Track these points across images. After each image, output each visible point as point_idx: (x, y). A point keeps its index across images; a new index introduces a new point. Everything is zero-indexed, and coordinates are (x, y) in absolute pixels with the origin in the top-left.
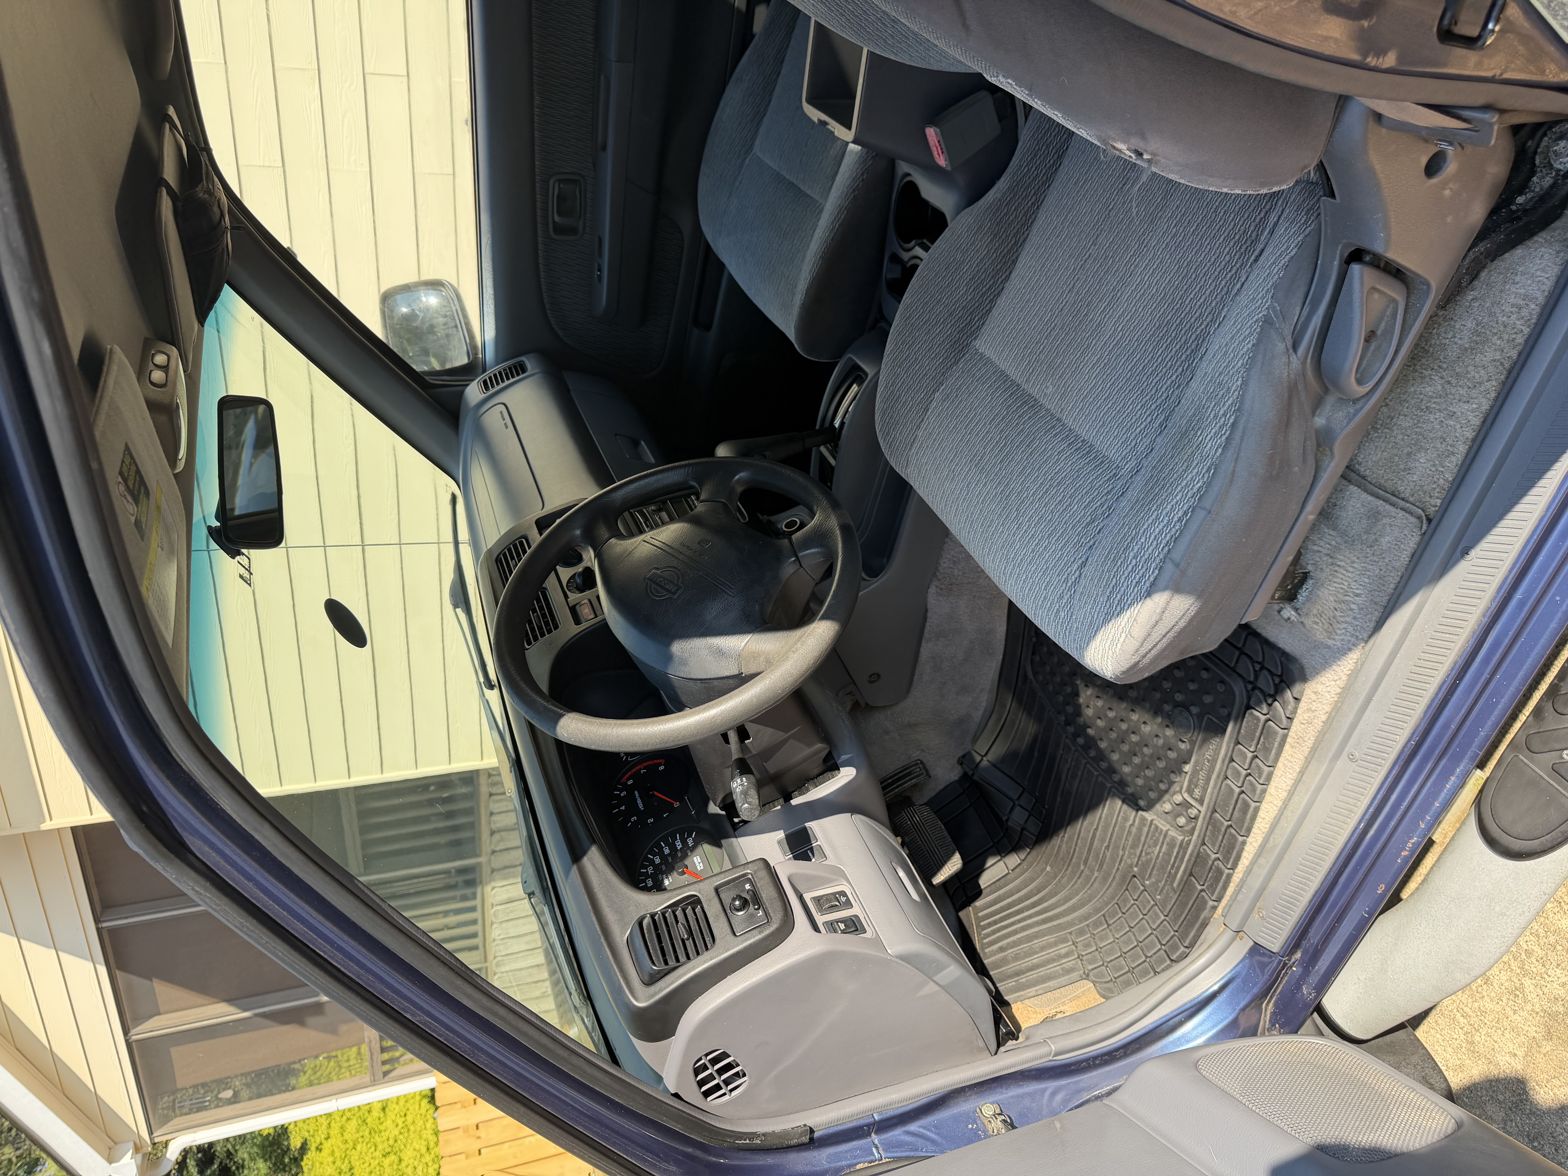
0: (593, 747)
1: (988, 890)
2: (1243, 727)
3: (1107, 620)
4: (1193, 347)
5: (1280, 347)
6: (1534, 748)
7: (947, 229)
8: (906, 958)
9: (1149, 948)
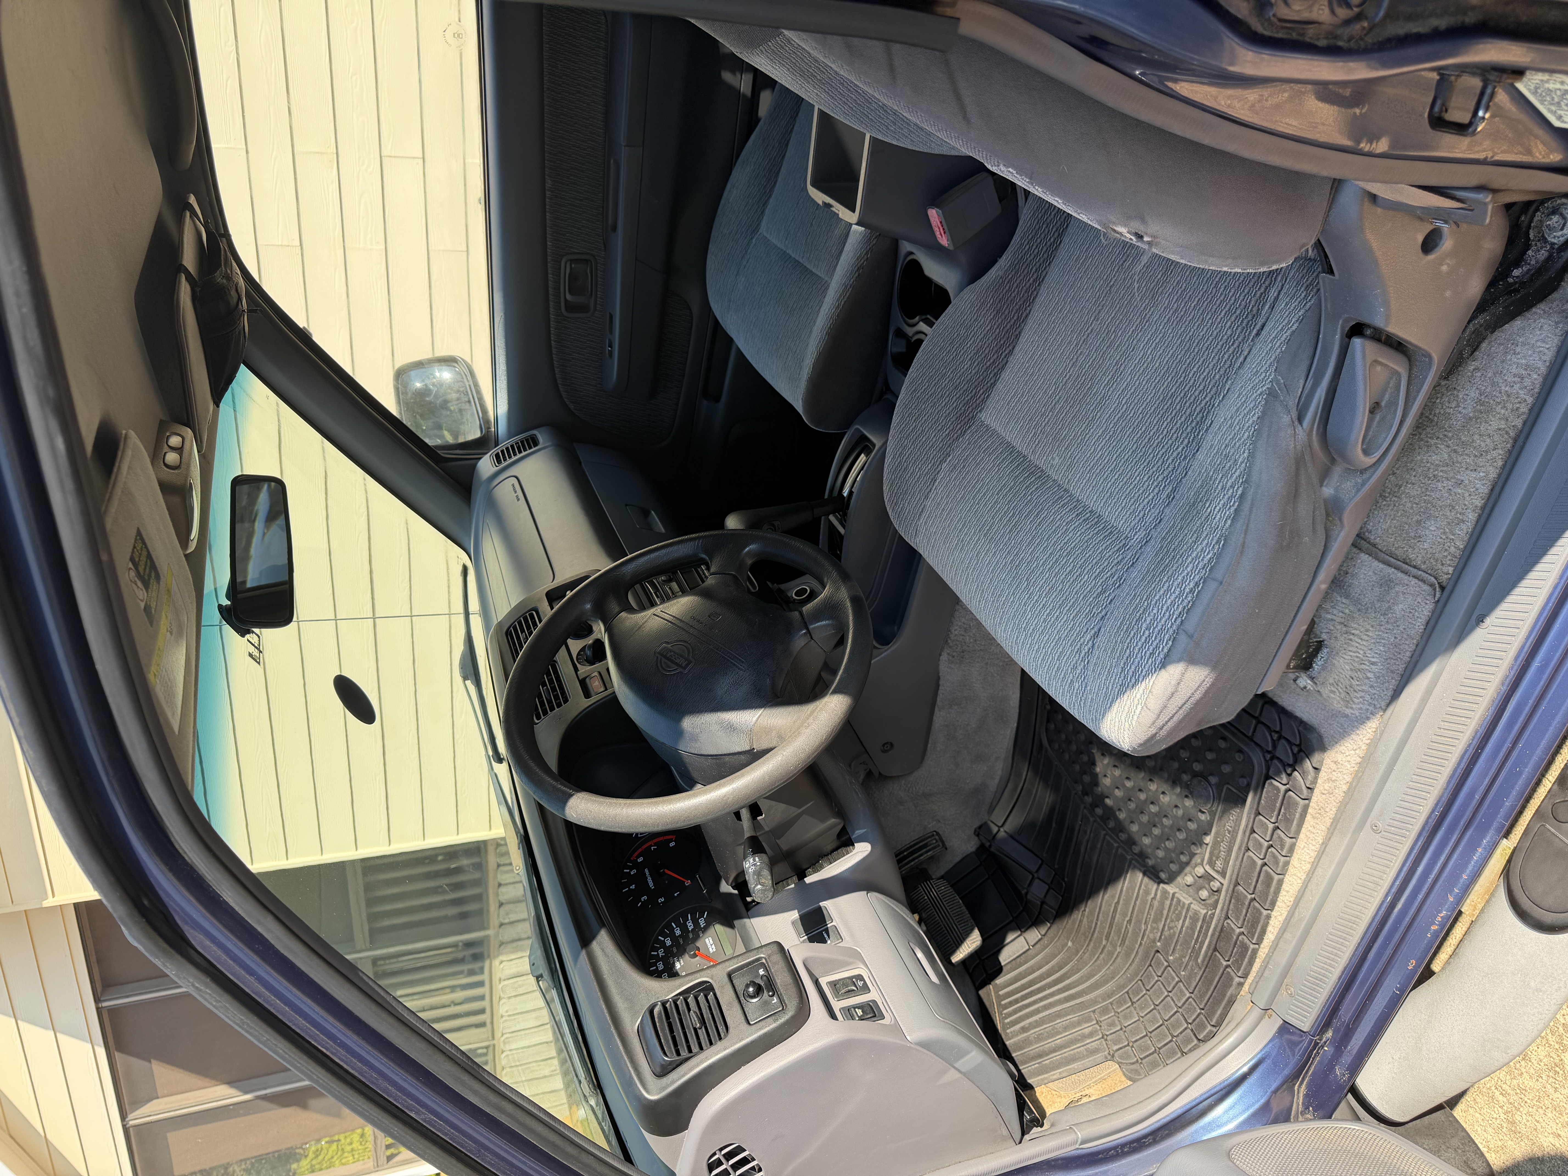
0: (602, 828)
1: (1009, 967)
2: (1263, 798)
3: (1121, 692)
4: (1198, 419)
5: (1286, 419)
6: (1560, 818)
7: (950, 306)
8: (926, 1045)
9: (1175, 1027)
